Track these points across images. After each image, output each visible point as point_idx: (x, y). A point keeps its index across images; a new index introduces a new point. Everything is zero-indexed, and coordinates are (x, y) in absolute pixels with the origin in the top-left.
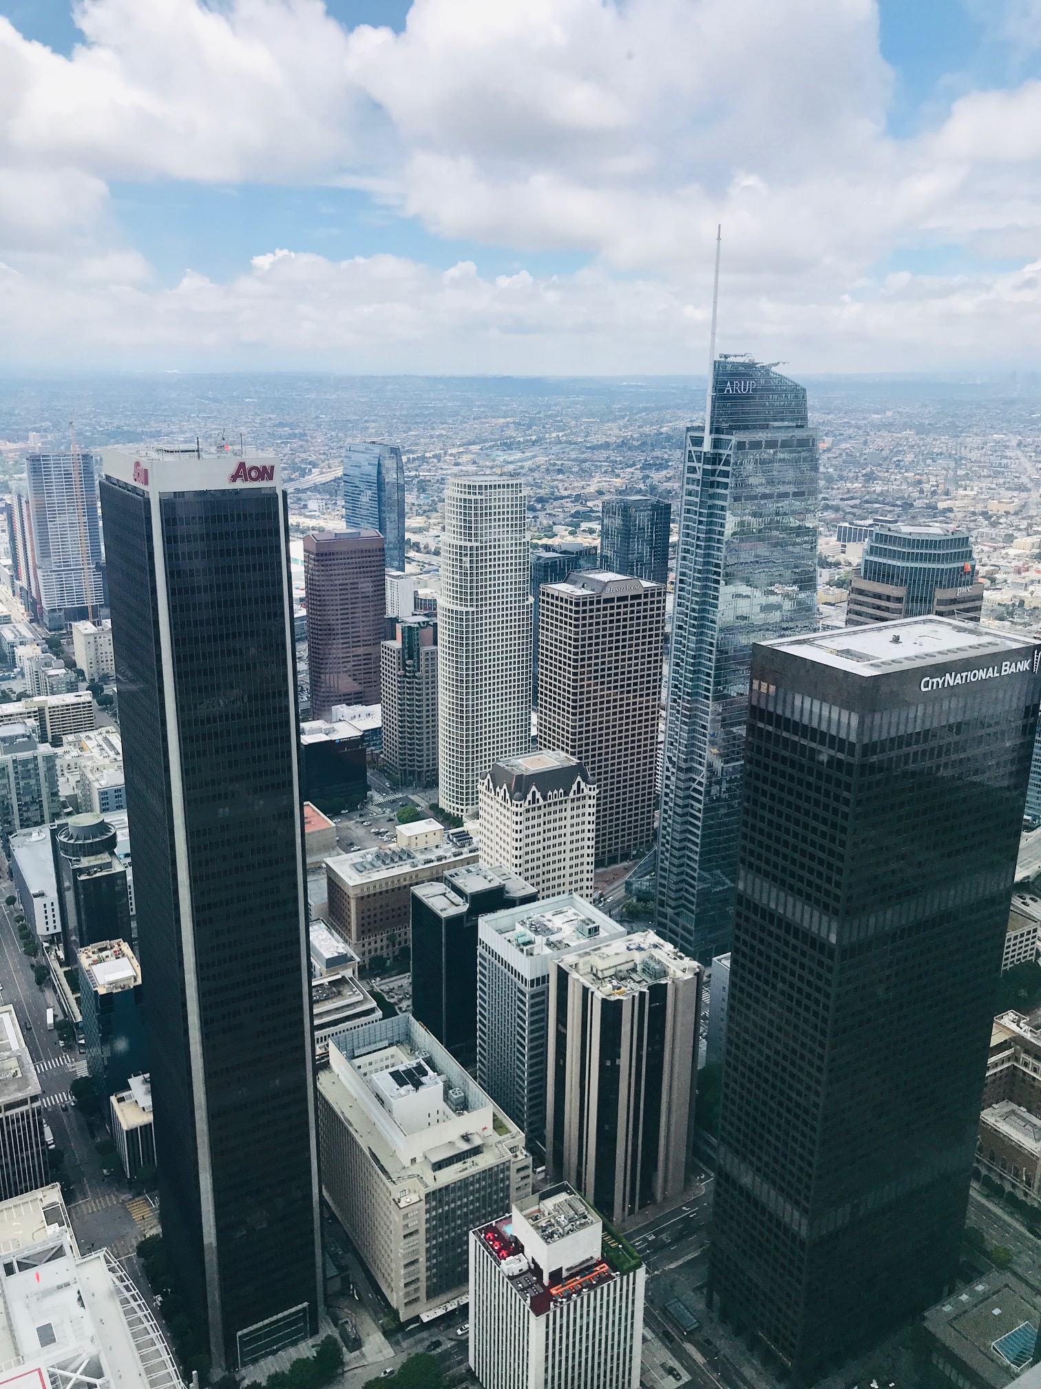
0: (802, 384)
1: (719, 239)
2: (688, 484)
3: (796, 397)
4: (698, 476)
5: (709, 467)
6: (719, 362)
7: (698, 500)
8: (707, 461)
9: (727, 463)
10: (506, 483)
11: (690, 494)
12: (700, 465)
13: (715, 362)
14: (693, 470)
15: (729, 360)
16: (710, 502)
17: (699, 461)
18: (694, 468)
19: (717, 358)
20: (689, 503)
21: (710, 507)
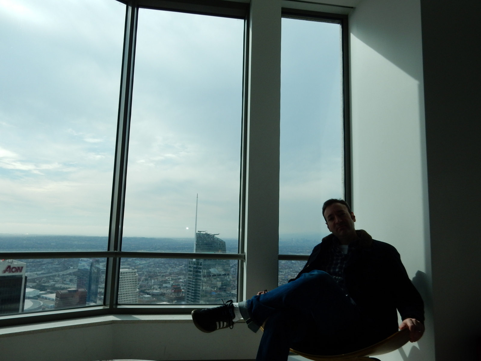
0: (224, 240)
1: (197, 197)
2: (189, 271)
3: (222, 244)
4: (192, 269)
5: (195, 266)
6: (198, 233)
7: (192, 277)
8: (194, 264)
9: (201, 265)
10: (130, 271)
11: (189, 275)
12: (192, 265)
13: (197, 233)
14: (190, 267)
15: (201, 233)
16: (196, 278)
17: (192, 264)
18: (191, 266)
19: (197, 232)
20: (189, 278)
21: (196, 279)
